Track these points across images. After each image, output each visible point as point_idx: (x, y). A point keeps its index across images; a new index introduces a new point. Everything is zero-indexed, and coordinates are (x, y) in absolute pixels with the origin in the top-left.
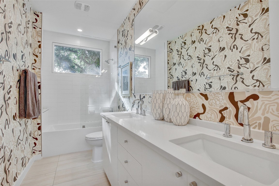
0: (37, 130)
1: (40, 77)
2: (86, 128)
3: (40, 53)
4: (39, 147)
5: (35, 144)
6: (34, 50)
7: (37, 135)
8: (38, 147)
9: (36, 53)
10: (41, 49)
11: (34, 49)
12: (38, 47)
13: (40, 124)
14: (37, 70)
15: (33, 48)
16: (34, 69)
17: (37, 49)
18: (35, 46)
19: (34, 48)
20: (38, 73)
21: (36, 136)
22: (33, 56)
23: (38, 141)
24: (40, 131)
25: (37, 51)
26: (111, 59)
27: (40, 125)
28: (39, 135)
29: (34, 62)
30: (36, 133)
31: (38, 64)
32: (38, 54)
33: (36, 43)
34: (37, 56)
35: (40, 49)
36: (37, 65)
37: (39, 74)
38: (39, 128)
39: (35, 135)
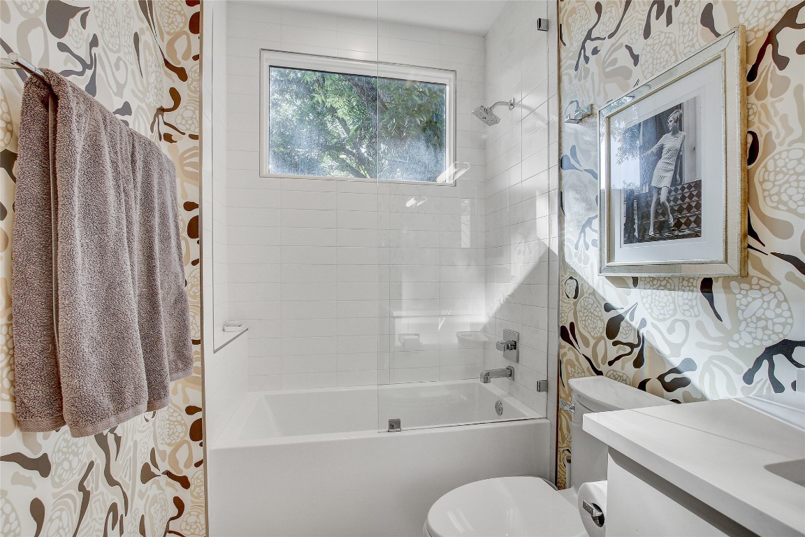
0: (188, 438)
1: (197, 178)
2: (406, 432)
3: (196, 58)
4: (196, 522)
5: (179, 503)
6: (171, 44)
7: (187, 466)
8: (192, 519)
9: (179, 57)
10: (201, 38)
11: (170, 37)
12: (187, 29)
13: (199, 410)
14: (184, 143)
15: (165, 35)
16: (168, 138)
17: (184, 37)
18: (173, 22)
19: (169, 33)
20: (187, 158)
21: (181, 465)
22: (166, 73)
23: (192, 492)
24: (201, 445)
25: (180, 46)
26: (505, 103)
27: (198, 415)
28: (197, 465)
29: (171, 104)
30: (182, 456)
31: (188, 114)
32: (189, 65)
33: (179, 8)
34: (182, 74)
35: (194, 37)
36: (183, 118)
37: (190, 164)
38: (197, 432)
39: (177, 462)
